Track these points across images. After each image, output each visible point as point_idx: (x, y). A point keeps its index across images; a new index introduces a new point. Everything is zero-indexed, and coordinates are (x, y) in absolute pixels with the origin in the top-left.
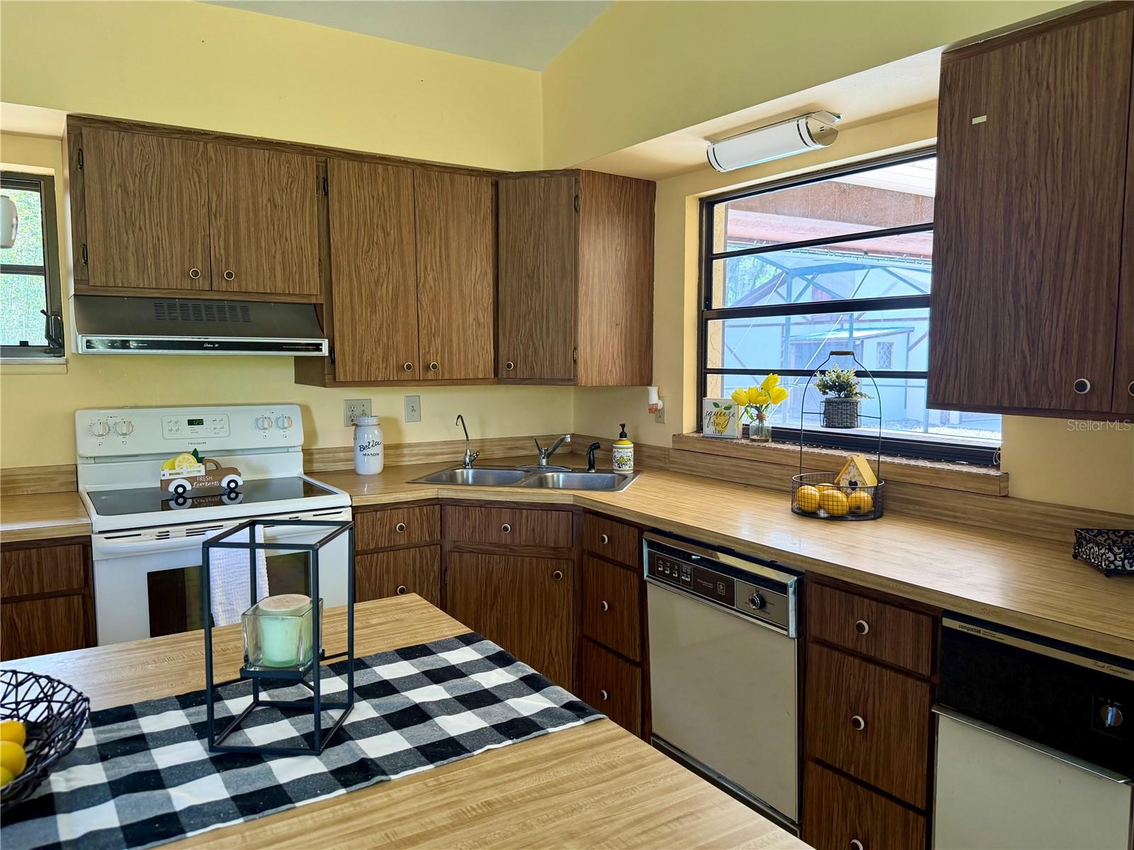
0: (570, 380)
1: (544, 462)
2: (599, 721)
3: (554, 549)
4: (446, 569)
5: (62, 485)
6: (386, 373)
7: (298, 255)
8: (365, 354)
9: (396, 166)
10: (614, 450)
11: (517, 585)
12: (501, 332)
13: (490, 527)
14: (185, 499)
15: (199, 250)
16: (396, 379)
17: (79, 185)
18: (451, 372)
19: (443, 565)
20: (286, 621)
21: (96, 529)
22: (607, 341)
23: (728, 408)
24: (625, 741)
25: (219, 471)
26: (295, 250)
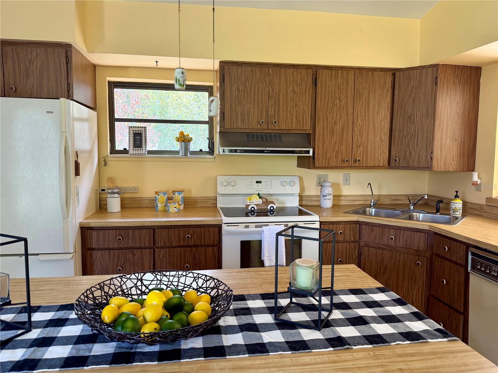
0: (428, 168)
1: (412, 207)
2: (455, 341)
3: (417, 251)
4: (361, 254)
5: (211, 204)
6: (336, 163)
7: (303, 113)
8: (328, 155)
9: (347, 70)
10: (451, 204)
11: (397, 266)
12: (392, 144)
13: (384, 237)
14: (254, 213)
15: (264, 112)
16: (341, 166)
17: (223, 90)
18: (367, 162)
19: (359, 251)
20: (307, 270)
21: (224, 222)
22: (450, 148)
24: (471, 353)
25: (267, 202)
26: (301, 111)
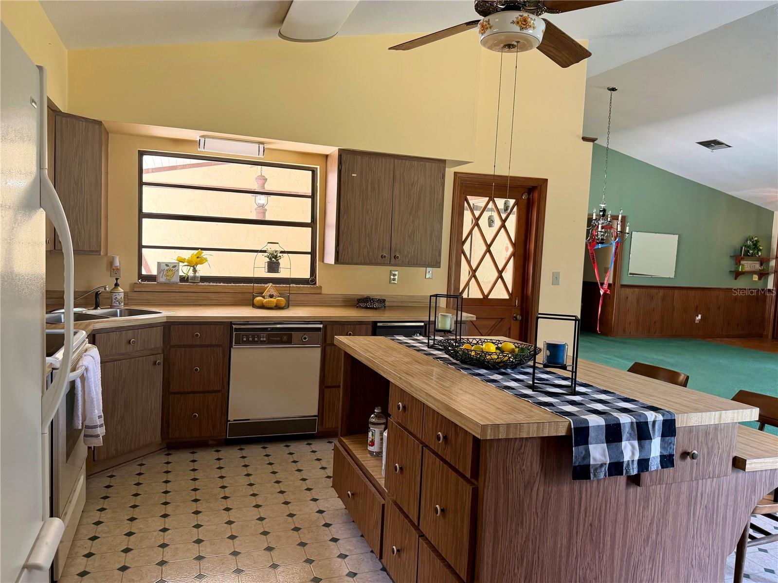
13: (121, 343)
23: (174, 267)
